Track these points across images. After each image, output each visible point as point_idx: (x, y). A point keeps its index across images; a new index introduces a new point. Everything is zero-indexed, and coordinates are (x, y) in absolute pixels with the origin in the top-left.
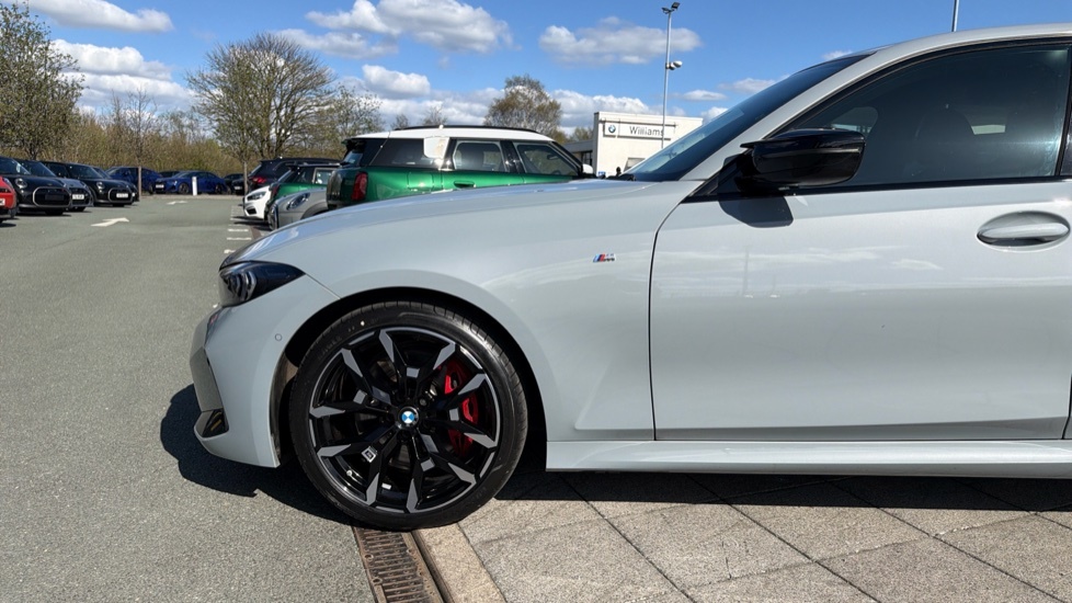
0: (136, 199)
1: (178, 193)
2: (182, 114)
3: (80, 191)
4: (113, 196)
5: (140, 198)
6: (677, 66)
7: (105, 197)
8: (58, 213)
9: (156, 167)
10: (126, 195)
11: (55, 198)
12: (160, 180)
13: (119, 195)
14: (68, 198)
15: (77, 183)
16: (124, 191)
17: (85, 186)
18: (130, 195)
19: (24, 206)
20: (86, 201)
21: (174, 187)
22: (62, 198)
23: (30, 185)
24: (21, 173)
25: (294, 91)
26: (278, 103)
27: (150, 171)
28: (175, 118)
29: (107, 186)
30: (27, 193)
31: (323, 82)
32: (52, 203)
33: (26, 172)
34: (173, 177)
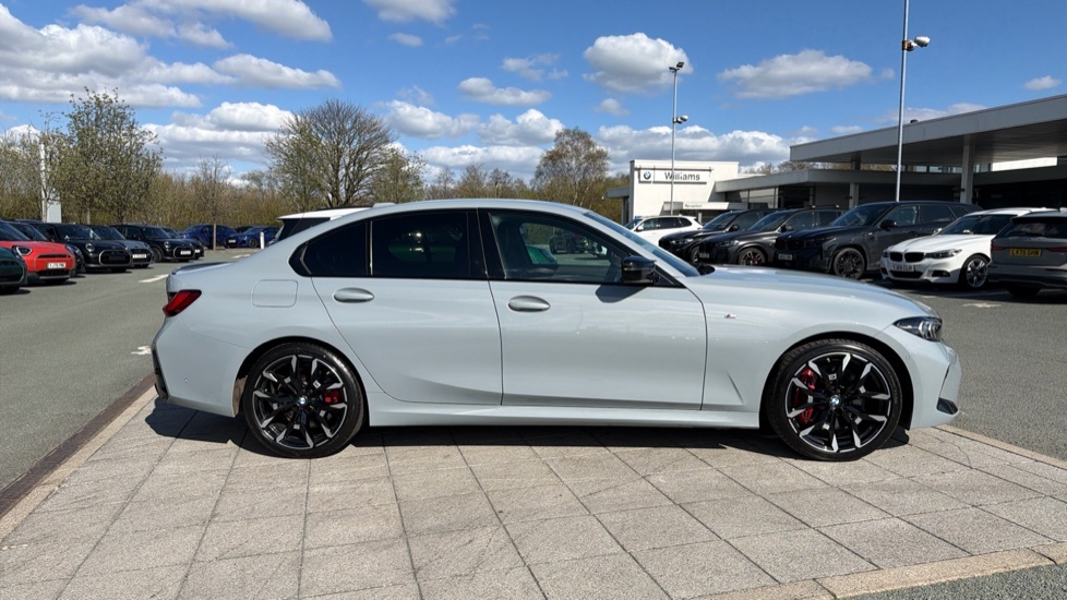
0: (201, 254)
1: (248, 247)
2: (263, 175)
3: (143, 251)
4: (178, 254)
5: (205, 253)
6: (685, 120)
7: (171, 254)
8: (122, 270)
9: (232, 225)
10: (189, 253)
11: (117, 258)
12: (232, 235)
13: (182, 253)
14: (128, 258)
15: (141, 245)
16: (187, 249)
17: (148, 248)
18: (192, 252)
19: (92, 266)
20: (148, 259)
21: (244, 242)
22: (124, 258)
23: (97, 249)
24: (93, 239)
25: (362, 149)
26: (347, 161)
27: (226, 228)
28: (255, 178)
29: (173, 245)
30: (95, 255)
31: (387, 142)
32: (117, 263)
33: (98, 237)
34: (245, 233)
